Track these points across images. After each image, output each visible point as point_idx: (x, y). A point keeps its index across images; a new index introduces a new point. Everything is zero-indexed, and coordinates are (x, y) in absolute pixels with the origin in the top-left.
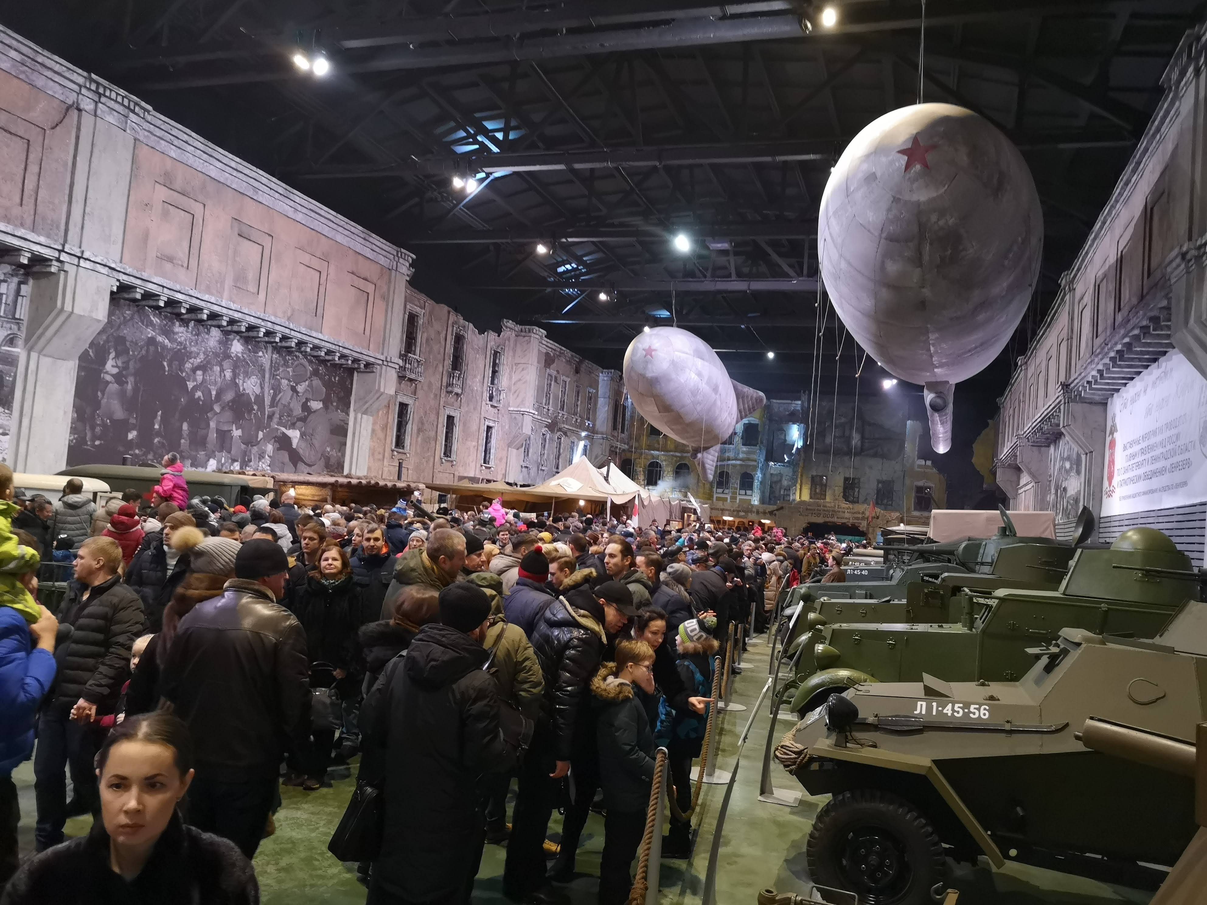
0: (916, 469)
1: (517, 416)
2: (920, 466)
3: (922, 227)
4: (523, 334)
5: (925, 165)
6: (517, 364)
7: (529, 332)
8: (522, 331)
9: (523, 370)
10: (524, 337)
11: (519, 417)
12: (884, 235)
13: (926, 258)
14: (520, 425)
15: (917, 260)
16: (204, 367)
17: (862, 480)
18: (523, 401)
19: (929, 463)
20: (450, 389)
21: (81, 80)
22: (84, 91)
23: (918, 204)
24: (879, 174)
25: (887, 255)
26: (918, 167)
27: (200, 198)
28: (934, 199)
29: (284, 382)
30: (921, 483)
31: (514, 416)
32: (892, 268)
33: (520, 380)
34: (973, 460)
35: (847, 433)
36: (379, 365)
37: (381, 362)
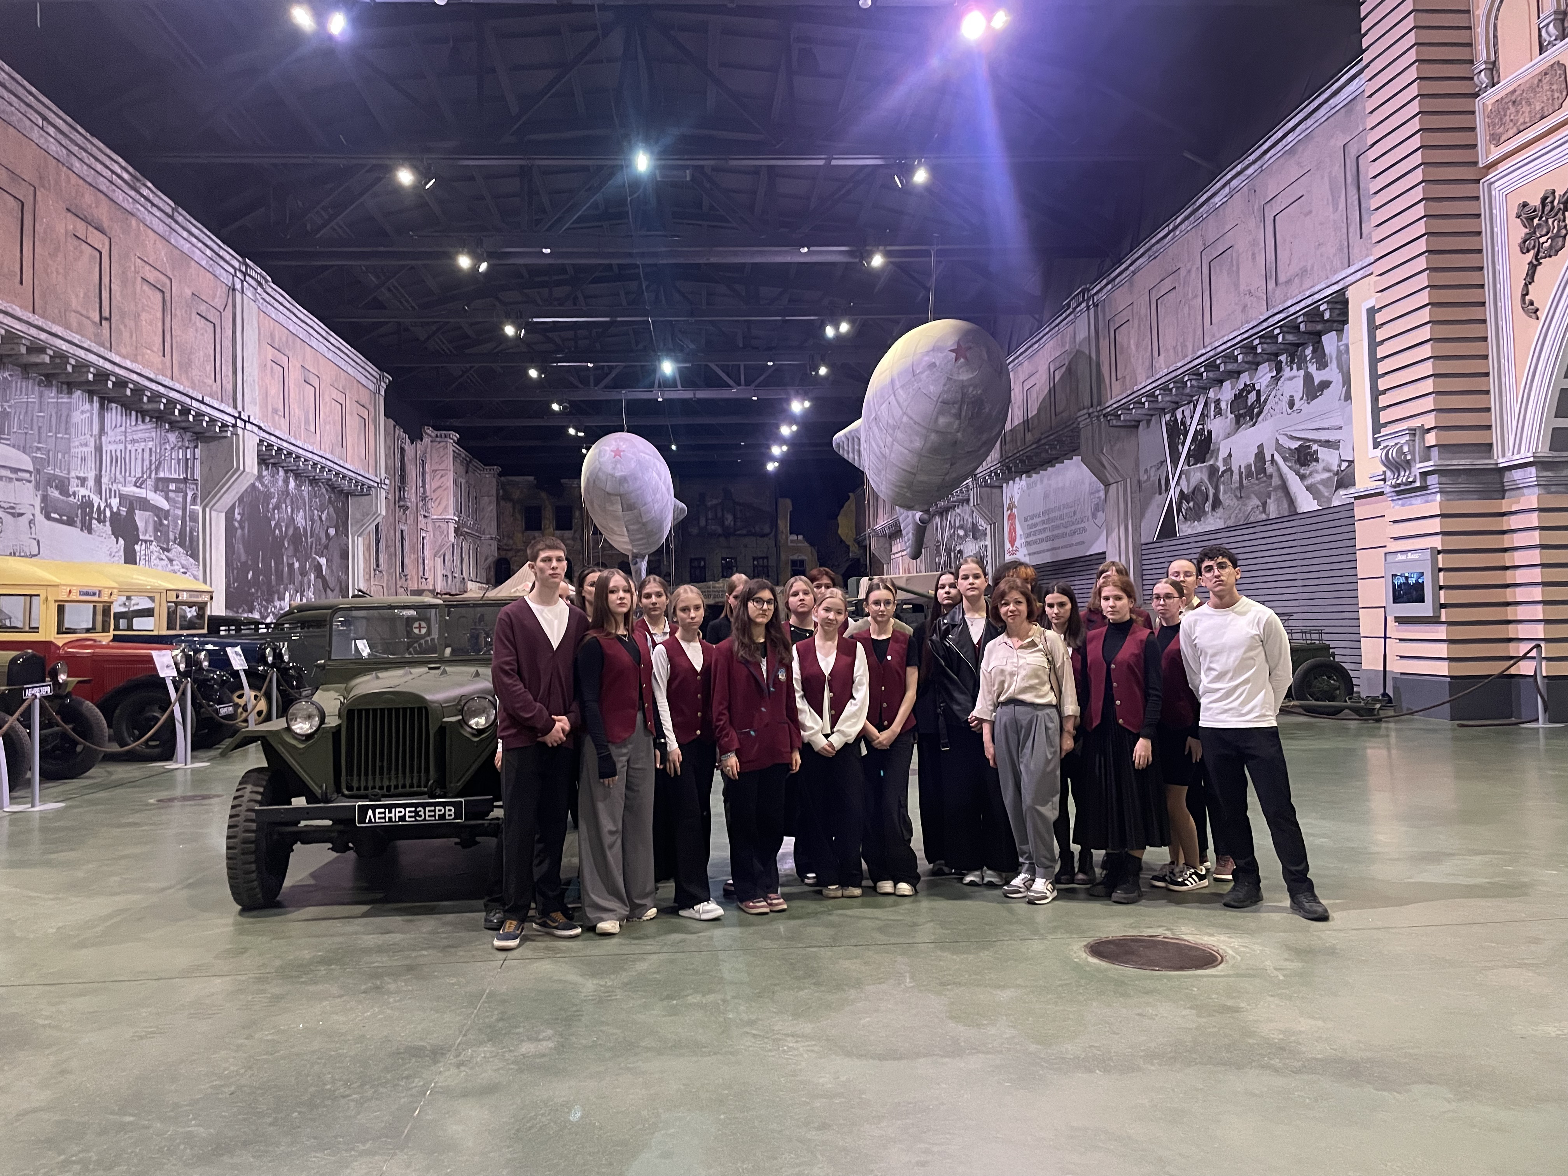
0: (790, 544)
1: (441, 524)
2: (792, 541)
3: (964, 395)
4: (438, 439)
5: (966, 358)
6: (435, 471)
7: (445, 437)
8: (437, 436)
9: (442, 476)
10: (439, 442)
11: (444, 525)
12: (940, 400)
13: (963, 413)
14: (445, 533)
15: (958, 416)
16: (277, 507)
17: (738, 559)
18: (445, 508)
19: (800, 537)
20: (402, 503)
21: (237, 265)
22: (238, 274)
23: (962, 381)
24: (938, 364)
25: (941, 413)
26: (962, 360)
27: (287, 352)
28: (971, 378)
29: (316, 512)
30: (795, 557)
31: (437, 524)
32: (942, 421)
33: (440, 487)
34: (839, 532)
35: (720, 514)
36: (374, 487)
37: (376, 485)
